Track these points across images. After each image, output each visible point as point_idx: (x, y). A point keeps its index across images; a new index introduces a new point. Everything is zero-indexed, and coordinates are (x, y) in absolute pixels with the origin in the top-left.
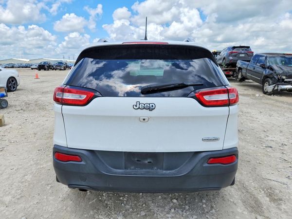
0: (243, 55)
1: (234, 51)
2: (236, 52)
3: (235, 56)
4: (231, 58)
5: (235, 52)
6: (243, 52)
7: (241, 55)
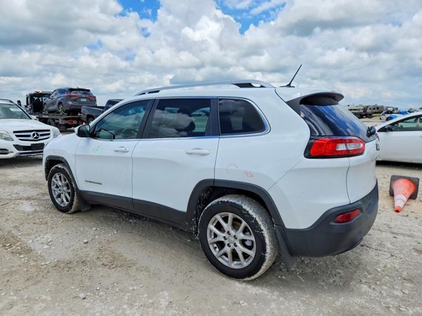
0: (85, 100)
1: (72, 94)
2: (76, 96)
3: (75, 100)
4: (70, 103)
5: (73, 96)
6: (84, 96)
7: (82, 100)
